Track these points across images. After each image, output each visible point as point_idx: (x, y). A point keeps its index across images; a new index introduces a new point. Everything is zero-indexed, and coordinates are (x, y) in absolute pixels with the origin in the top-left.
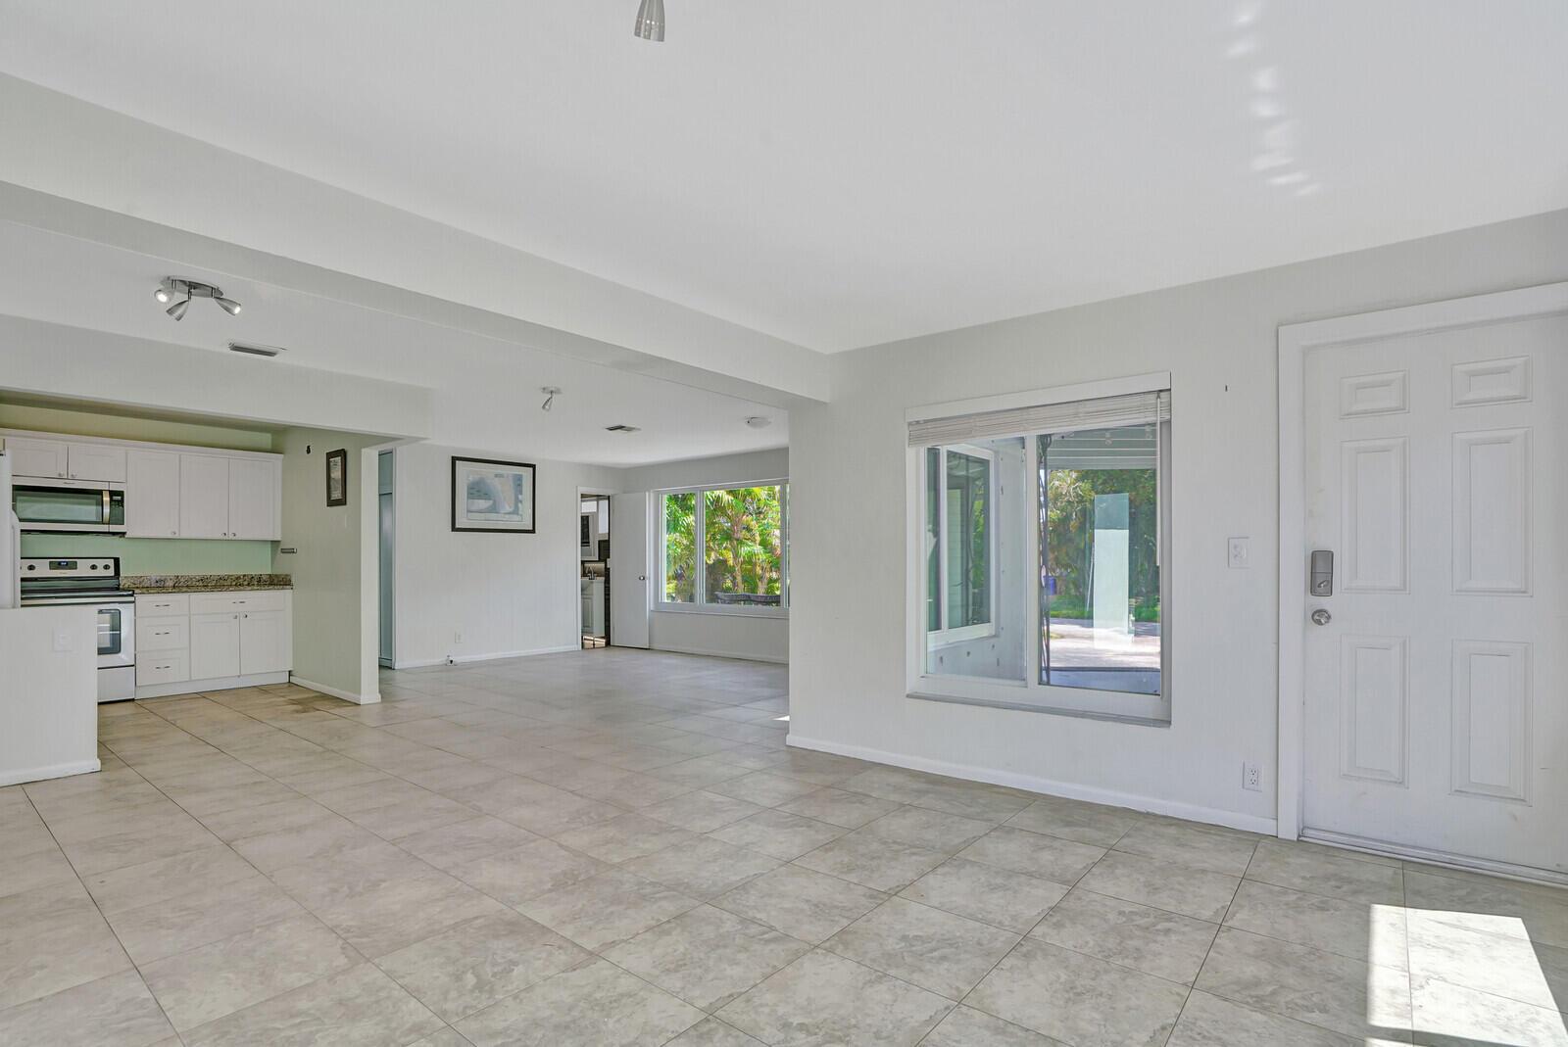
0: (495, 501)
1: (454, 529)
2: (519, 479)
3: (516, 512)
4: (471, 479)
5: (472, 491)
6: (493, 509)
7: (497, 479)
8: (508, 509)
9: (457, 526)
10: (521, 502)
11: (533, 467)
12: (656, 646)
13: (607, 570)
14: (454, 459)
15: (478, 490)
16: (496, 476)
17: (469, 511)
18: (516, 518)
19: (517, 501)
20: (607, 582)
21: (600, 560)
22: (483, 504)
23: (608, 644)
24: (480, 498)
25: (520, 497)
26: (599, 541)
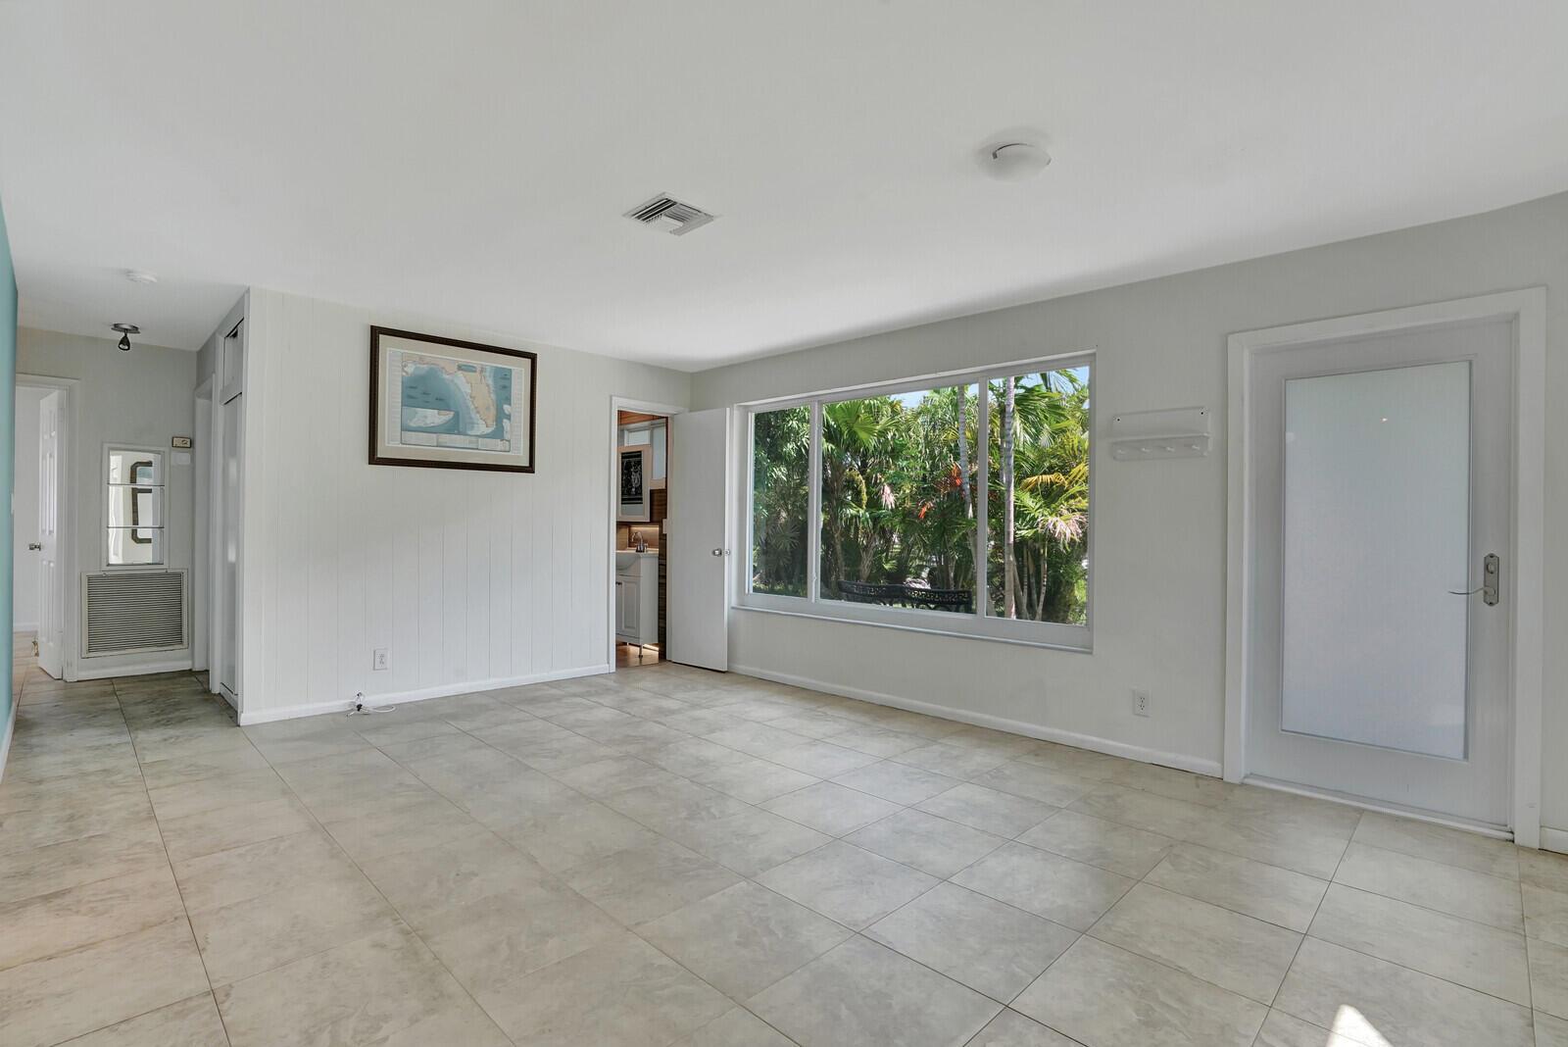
0: (457, 415)
1: (374, 459)
2: (503, 379)
3: (498, 433)
4: (410, 369)
5: (412, 392)
6: (454, 427)
7: (460, 374)
8: (482, 428)
9: (380, 454)
10: (509, 417)
11: (533, 357)
12: (741, 668)
13: (663, 537)
14: (376, 332)
15: (422, 392)
16: (460, 368)
17: (405, 429)
18: (499, 444)
19: (501, 416)
20: (662, 557)
21: (652, 522)
22: (433, 417)
23: (663, 656)
24: (426, 405)
25: (506, 407)
26: (651, 491)
